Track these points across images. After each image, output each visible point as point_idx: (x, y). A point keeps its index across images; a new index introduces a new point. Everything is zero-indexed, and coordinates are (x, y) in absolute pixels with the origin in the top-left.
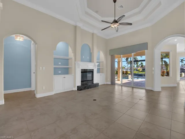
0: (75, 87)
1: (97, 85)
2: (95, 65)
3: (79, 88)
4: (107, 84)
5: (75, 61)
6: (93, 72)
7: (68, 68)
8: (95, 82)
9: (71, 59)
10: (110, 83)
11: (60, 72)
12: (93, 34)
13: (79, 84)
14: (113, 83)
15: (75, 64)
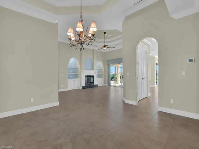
0: (81, 86)
1: (97, 86)
2: (95, 72)
3: (84, 88)
4: (105, 86)
5: (81, 69)
6: (93, 77)
7: (77, 74)
8: (95, 84)
9: (78, 68)
10: (107, 85)
11: (71, 77)
12: (93, 50)
13: (84, 84)
14: (109, 85)
15: (81, 71)
